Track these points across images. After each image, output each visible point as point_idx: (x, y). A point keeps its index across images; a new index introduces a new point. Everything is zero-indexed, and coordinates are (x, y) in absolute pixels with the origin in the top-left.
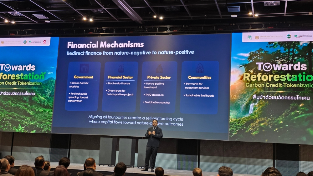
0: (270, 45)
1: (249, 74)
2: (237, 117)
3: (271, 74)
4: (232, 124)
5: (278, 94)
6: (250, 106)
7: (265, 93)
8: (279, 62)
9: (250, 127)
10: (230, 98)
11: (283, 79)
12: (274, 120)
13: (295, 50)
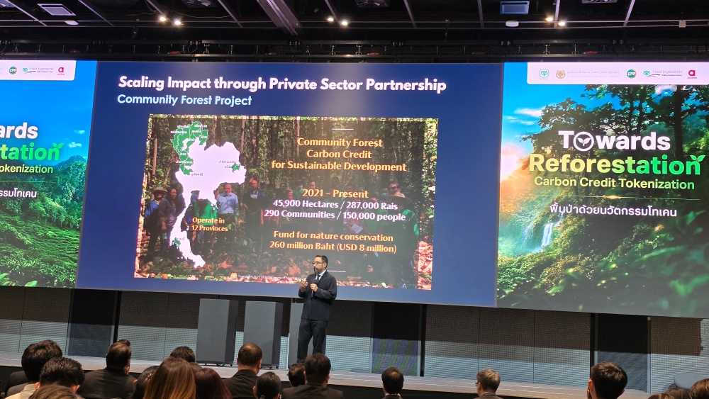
0: (590, 92)
1: (541, 157)
2: (516, 254)
3: (592, 157)
4: (504, 269)
5: (608, 203)
6: (543, 229)
7: (578, 200)
8: (609, 131)
9: (544, 277)
10: (500, 211)
11: (618, 169)
12: (598, 261)
13: (644, 104)
